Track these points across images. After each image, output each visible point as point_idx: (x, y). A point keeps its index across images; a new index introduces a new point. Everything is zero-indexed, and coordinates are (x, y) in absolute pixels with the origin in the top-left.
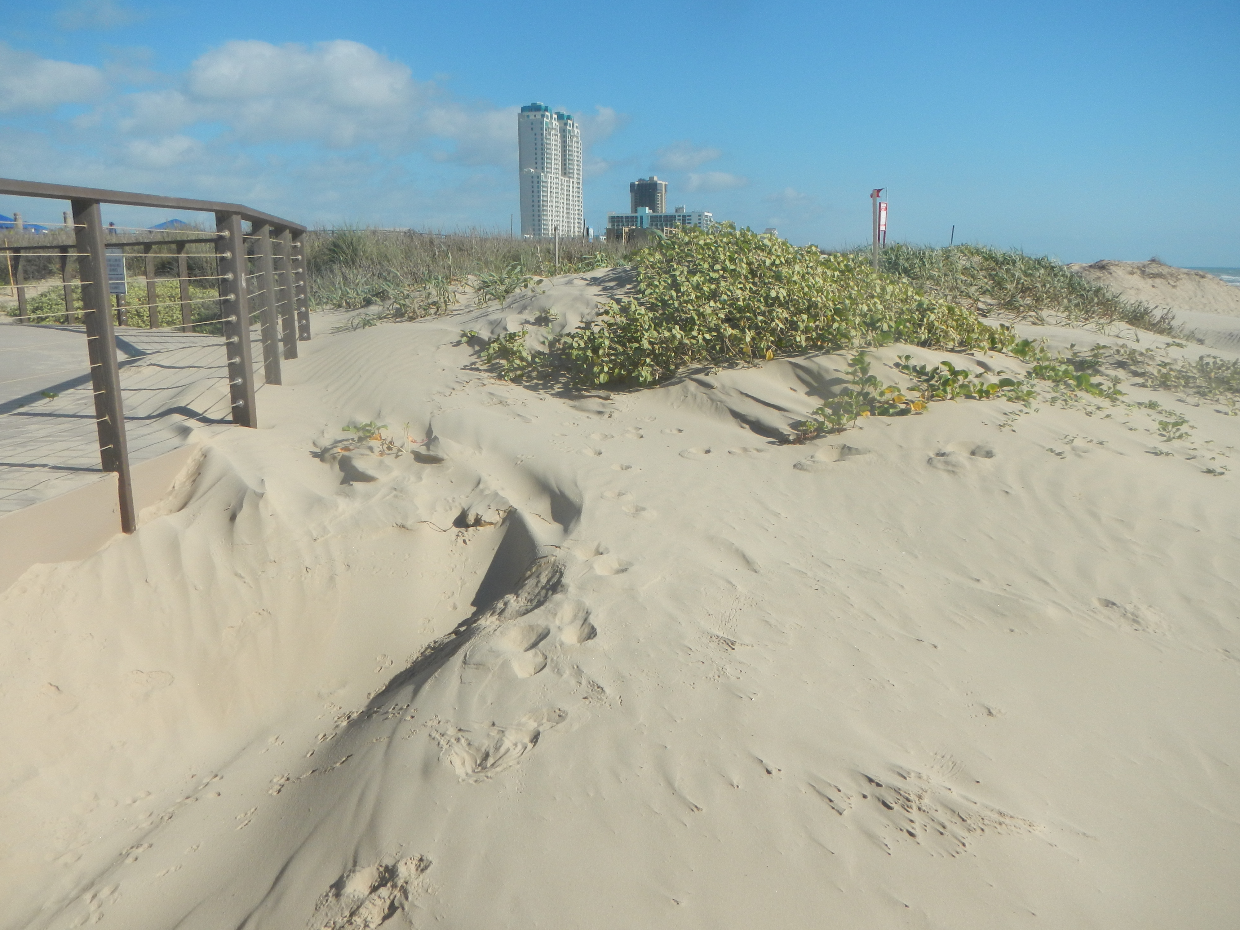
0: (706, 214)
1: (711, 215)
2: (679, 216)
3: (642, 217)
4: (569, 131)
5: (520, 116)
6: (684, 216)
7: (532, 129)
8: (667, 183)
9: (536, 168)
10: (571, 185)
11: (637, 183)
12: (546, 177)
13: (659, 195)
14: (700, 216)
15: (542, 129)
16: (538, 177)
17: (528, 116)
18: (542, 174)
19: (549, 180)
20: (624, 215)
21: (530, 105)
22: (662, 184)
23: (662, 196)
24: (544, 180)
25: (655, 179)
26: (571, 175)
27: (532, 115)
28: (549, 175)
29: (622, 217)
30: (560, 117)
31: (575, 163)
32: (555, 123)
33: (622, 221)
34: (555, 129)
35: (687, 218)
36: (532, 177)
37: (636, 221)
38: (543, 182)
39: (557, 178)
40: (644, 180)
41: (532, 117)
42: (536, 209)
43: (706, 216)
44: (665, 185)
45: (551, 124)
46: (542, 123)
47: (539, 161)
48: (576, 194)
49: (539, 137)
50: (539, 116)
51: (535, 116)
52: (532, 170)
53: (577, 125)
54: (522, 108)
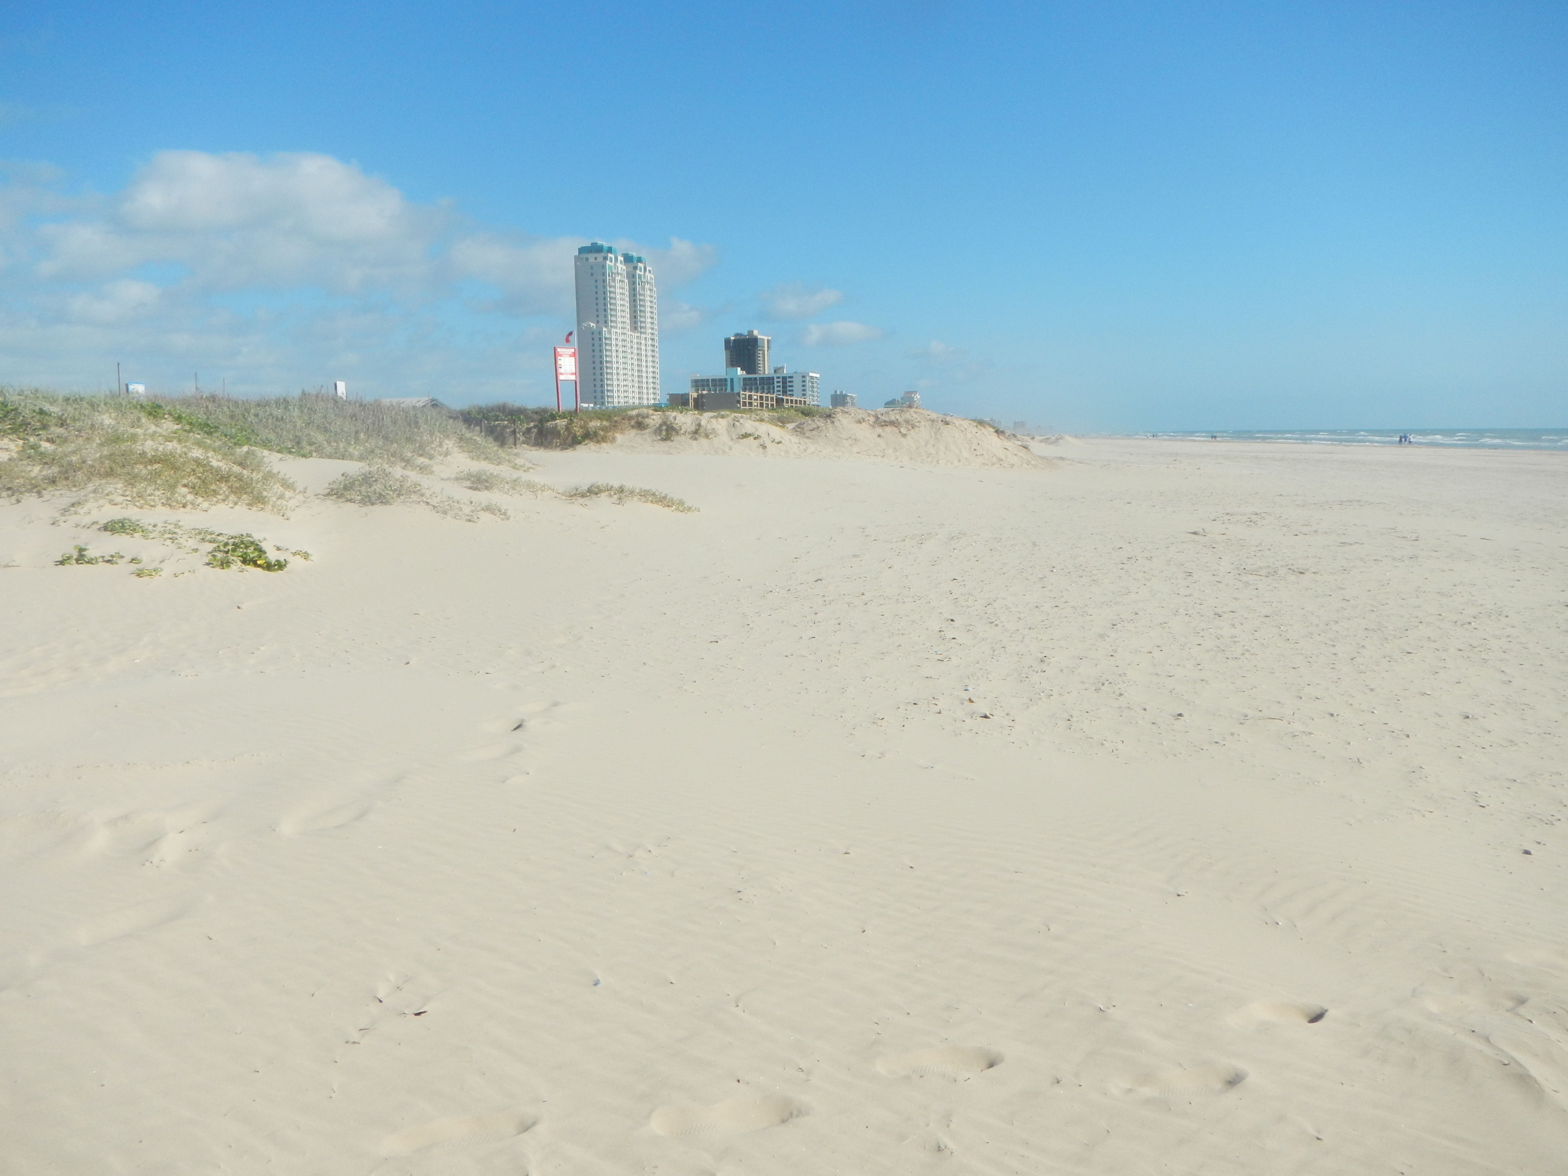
0: (811, 374)
1: (818, 376)
2: (778, 378)
3: (732, 380)
4: (640, 276)
5: (577, 258)
6: (784, 378)
7: (592, 274)
8: (770, 338)
9: (598, 322)
10: (643, 342)
11: (732, 338)
12: (610, 333)
13: (761, 352)
14: (804, 377)
15: (604, 274)
16: (600, 333)
17: (587, 259)
18: (605, 329)
19: (613, 337)
20: (710, 378)
21: (590, 245)
22: (764, 339)
23: (764, 354)
24: (607, 336)
25: (756, 333)
26: (643, 330)
27: (591, 257)
28: (613, 330)
29: (708, 380)
30: (628, 259)
31: (648, 315)
32: (622, 267)
33: (708, 385)
34: (621, 274)
35: (788, 380)
36: (593, 333)
37: (726, 385)
38: (606, 339)
39: (624, 334)
40: (741, 335)
41: (591, 260)
42: (598, 372)
43: (812, 378)
44: (768, 341)
45: (615, 268)
46: (604, 267)
47: (601, 313)
48: (650, 353)
49: (600, 284)
50: (600, 259)
51: (596, 259)
52: (592, 324)
53: (651, 269)
54: (579, 249)
